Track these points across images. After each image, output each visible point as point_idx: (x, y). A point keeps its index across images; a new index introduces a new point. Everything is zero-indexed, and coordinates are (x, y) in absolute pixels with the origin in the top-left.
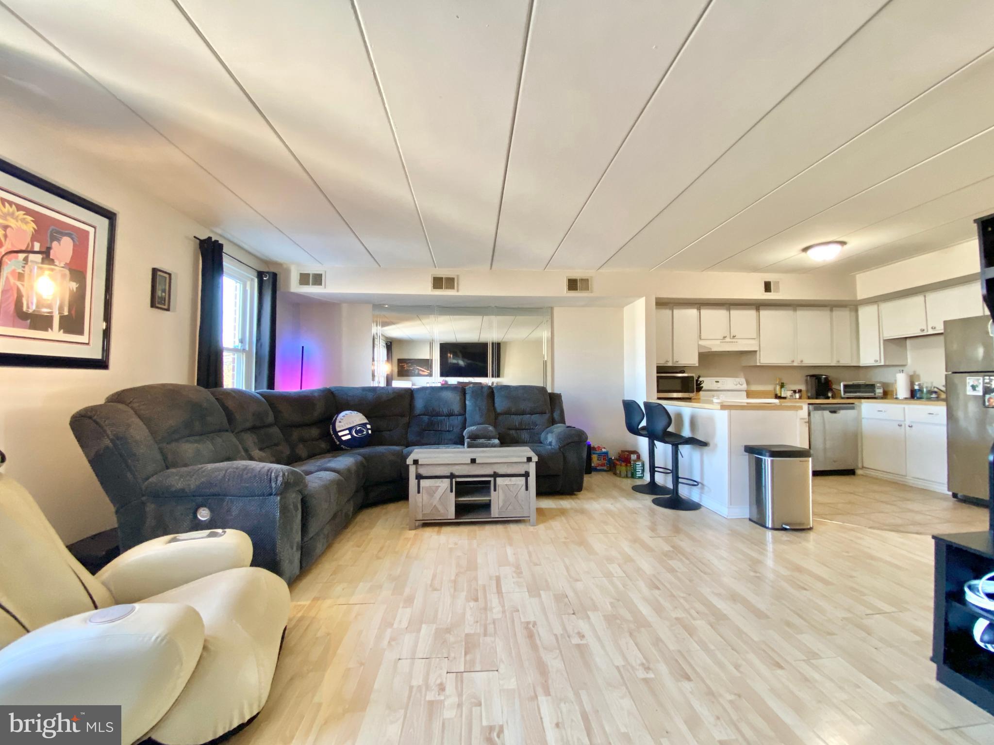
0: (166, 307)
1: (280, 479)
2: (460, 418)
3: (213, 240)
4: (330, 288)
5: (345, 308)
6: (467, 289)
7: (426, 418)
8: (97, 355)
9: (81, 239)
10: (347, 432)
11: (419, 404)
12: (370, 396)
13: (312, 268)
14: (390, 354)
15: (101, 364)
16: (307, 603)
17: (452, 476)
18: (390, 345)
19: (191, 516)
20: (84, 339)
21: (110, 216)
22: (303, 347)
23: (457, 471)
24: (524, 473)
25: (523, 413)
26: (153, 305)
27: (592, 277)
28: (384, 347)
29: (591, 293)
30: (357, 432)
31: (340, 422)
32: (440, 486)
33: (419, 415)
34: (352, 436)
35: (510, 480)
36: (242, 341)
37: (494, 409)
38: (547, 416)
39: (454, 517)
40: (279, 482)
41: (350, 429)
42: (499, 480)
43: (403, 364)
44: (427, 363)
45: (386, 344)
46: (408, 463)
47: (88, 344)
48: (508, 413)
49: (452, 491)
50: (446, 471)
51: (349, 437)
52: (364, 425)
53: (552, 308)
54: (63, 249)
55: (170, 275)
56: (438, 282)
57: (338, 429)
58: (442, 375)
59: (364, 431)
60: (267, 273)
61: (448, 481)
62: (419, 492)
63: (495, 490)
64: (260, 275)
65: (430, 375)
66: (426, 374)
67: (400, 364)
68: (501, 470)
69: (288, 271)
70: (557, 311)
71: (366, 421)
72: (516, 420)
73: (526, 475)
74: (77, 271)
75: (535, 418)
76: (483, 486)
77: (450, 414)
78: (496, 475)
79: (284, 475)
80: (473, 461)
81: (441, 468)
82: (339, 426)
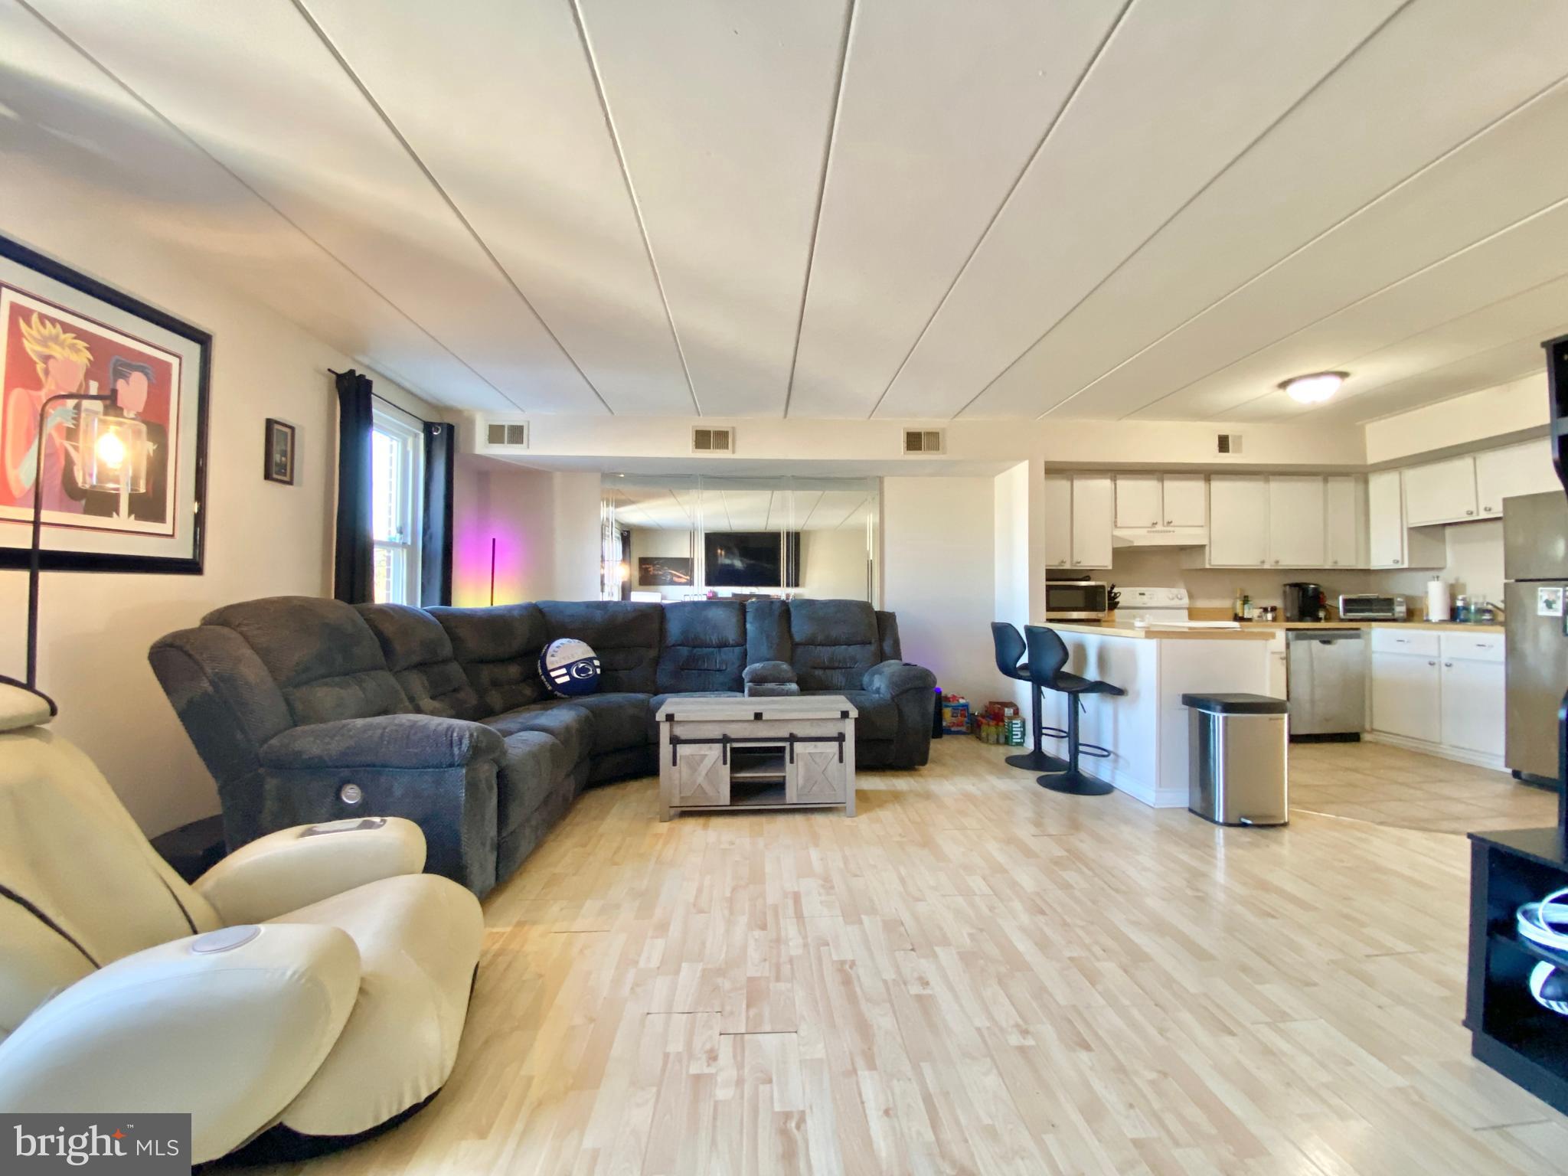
0: (287, 479)
1: (466, 742)
2: (737, 650)
3: (357, 374)
4: (535, 449)
5: (558, 480)
6: (746, 449)
7: (684, 651)
8: (186, 553)
9: (159, 377)
10: (564, 671)
11: (674, 629)
12: (598, 615)
13: (509, 417)
14: (628, 550)
15: (192, 567)
16: (508, 929)
17: (725, 740)
18: (627, 536)
19: (330, 799)
20: (165, 528)
21: (203, 339)
22: (494, 540)
23: (734, 731)
24: (836, 735)
25: (835, 643)
26: (268, 476)
27: (944, 430)
28: (618, 538)
29: (943, 454)
30: (579, 671)
31: (553, 656)
32: (706, 755)
33: (674, 646)
34: (571, 677)
35: (815, 746)
36: (401, 531)
37: (791, 636)
38: (873, 648)
39: (728, 803)
40: (465, 747)
41: (568, 667)
42: (798, 747)
43: (648, 566)
44: (686, 565)
46: (657, 719)
47: (172, 536)
48: (811, 642)
49: (725, 763)
50: (716, 732)
51: (567, 679)
52: (590, 660)
53: (881, 480)
54: (134, 390)
55: (292, 429)
56: (703, 439)
57: (550, 667)
58: (709, 583)
59: (589, 670)
60: (440, 424)
61: (718, 747)
62: (675, 763)
63: (792, 761)
64: (428, 428)
65: (691, 583)
66: (684, 581)
67: (644, 566)
68: (800, 732)
69: (470, 423)
70: (887, 482)
71: (592, 654)
72: (824, 653)
73: (840, 738)
74: (155, 424)
75: (853, 650)
76: (773, 755)
77: (723, 645)
78: (793, 739)
79: (471, 735)
80: (758, 716)
81: (710, 727)
82: (551, 661)
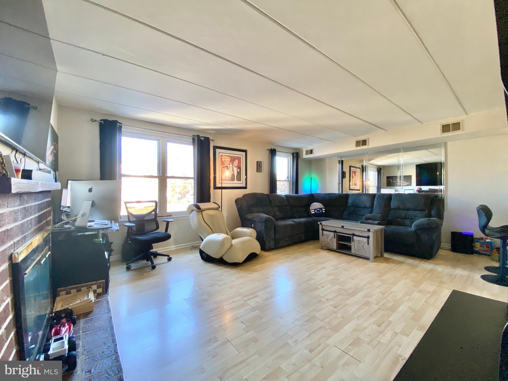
0: (261, 171)
2: (370, 209)
3: (272, 149)
6: (372, 145)
7: (352, 208)
8: (244, 186)
9: (239, 159)
10: (314, 210)
11: (350, 201)
13: (309, 148)
14: (380, 174)
15: (245, 188)
17: (335, 232)
18: (380, 170)
19: (251, 225)
20: (241, 182)
21: (245, 151)
22: (311, 177)
23: (338, 230)
25: (408, 209)
26: (257, 171)
27: (463, 120)
28: (376, 171)
29: (463, 131)
30: (317, 211)
31: (312, 207)
32: (330, 235)
33: (350, 207)
34: (315, 212)
35: (360, 238)
37: (390, 206)
39: (336, 249)
41: (315, 210)
42: (355, 238)
43: (390, 179)
45: (378, 169)
47: (242, 183)
48: (398, 209)
49: (335, 238)
50: (333, 229)
52: (321, 209)
53: (445, 144)
54: (236, 162)
55: (261, 162)
56: (358, 143)
57: (310, 209)
59: (320, 211)
60: (295, 153)
61: (333, 233)
62: (323, 236)
63: (353, 241)
64: (293, 154)
68: (357, 233)
69: (302, 150)
71: (322, 206)
73: (368, 237)
74: (239, 167)
75: (416, 213)
76: (348, 239)
77: (365, 207)
78: (354, 235)
80: (343, 227)
81: (331, 227)
82: (311, 208)
